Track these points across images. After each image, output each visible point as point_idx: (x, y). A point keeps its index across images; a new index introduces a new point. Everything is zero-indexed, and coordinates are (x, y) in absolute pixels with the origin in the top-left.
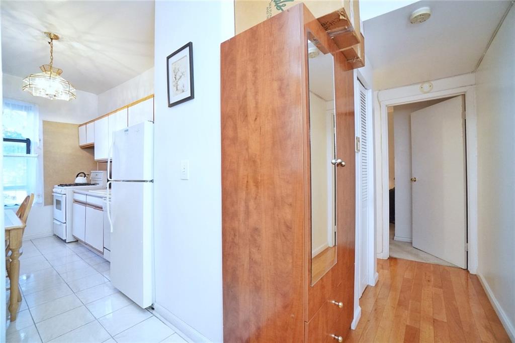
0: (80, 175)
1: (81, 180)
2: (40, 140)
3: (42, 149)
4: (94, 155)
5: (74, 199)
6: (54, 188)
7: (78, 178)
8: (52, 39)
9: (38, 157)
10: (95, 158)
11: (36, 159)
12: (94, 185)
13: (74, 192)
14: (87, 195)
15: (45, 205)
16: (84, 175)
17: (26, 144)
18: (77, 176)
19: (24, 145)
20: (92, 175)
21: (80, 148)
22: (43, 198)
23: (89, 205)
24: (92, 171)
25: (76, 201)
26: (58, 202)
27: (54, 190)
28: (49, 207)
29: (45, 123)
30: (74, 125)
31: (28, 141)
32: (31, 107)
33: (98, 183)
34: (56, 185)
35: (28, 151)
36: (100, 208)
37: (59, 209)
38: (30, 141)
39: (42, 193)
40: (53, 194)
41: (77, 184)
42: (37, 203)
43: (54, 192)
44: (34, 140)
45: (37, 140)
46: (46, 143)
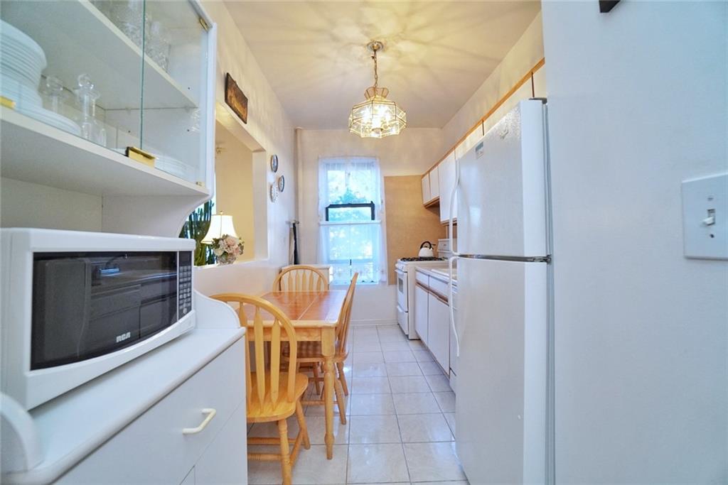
0: (425, 244)
1: (425, 252)
2: (382, 202)
3: (385, 213)
4: (439, 216)
5: (416, 280)
6: (396, 263)
7: (423, 249)
8: (375, 51)
9: (381, 223)
10: (442, 220)
11: (379, 225)
12: (441, 259)
13: (417, 271)
14: (429, 276)
15: (389, 284)
16: (428, 245)
18: (421, 247)
19: (369, 209)
20: (440, 245)
21: (424, 208)
22: (388, 274)
23: (432, 291)
24: (439, 240)
25: (419, 284)
26: (401, 282)
27: (397, 265)
28: (392, 287)
29: (387, 180)
30: (416, 176)
31: (372, 205)
32: (373, 163)
33: (447, 256)
34: (399, 258)
35: (373, 218)
36: (445, 300)
37: (401, 290)
38: (374, 205)
39: (385, 268)
40: (396, 271)
41: (421, 258)
42: (381, 282)
43: (396, 268)
44: (378, 203)
45: (380, 202)
46: (388, 205)
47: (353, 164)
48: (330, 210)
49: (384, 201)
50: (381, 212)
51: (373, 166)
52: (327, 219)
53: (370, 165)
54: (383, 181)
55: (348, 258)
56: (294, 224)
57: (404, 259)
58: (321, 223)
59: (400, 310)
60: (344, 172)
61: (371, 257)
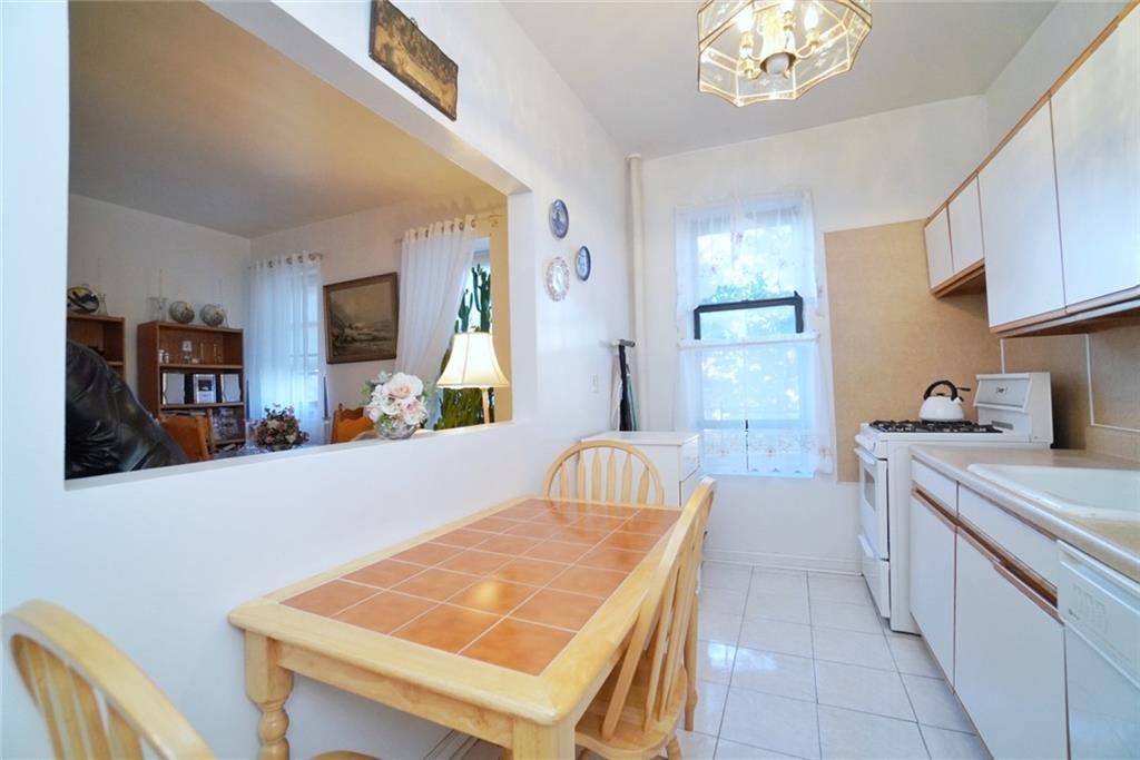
0: (937, 389)
1: (940, 408)
2: (820, 292)
3: (828, 317)
4: (985, 313)
5: (914, 483)
6: (858, 431)
7: (929, 398)
9: (819, 337)
10: (991, 325)
11: (814, 343)
12: (989, 429)
13: (914, 458)
15: (840, 480)
16: (948, 390)
17: (793, 307)
18: (928, 394)
19: (790, 310)
20: (985, 389)
21: (932, 298)
22: (835, 457)
23: (968, 530)
24: (978, 377)
25: (924, 497)
26: (870, 479)
27: (858, 438)
28: (848, 487)
29: (831, 240)
30: (907, 223)
31: (796, 301)
33: (1006, 423)
34: (865, 421)
35: (800, 328)
36: (1047, 596)
37: (872, 500)
38: (801, 299)
39: (830, 442)
40: (856, 450)
41: (925, 422)
42: (820, 473)
43: (858, 445)
44: (809, 294)
45: (814, 293)
46: (835, 294)
47: (749, 216)
48: (703, 316)
49: (825, 290)
50: (819, 314)
51: (797, 213)
52: (697, 336)
53: (788, 212)
54: (822, 243)
55: (742, 418)
56: (622, 348)
57: (876, 424)
58: (683, 344)
59: (869, 552)
60: (728, 235)
61: (796, 416)
